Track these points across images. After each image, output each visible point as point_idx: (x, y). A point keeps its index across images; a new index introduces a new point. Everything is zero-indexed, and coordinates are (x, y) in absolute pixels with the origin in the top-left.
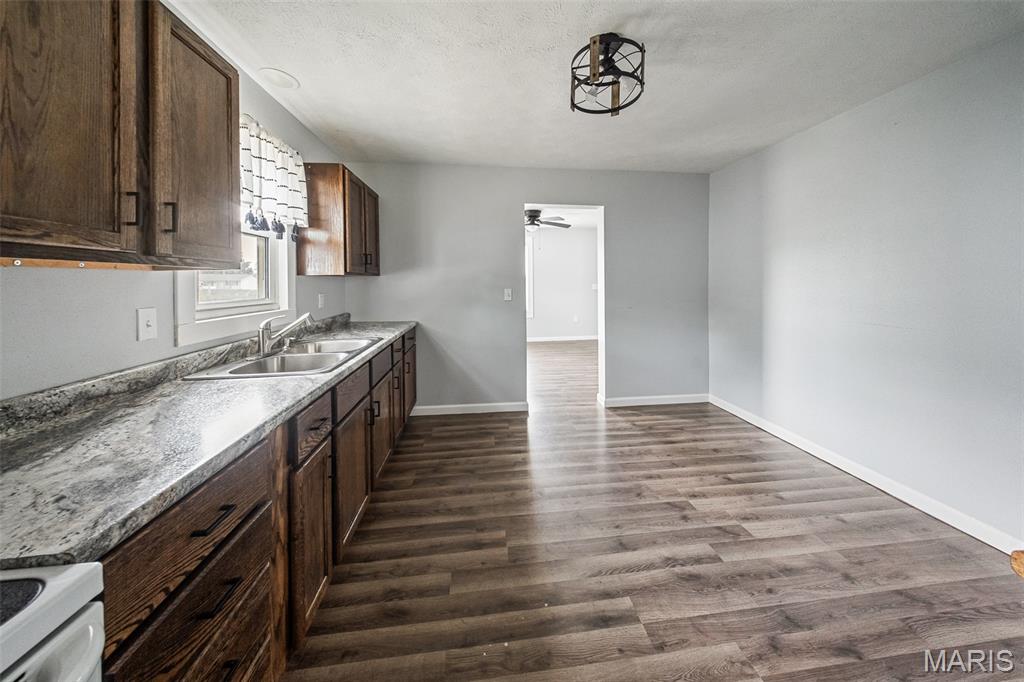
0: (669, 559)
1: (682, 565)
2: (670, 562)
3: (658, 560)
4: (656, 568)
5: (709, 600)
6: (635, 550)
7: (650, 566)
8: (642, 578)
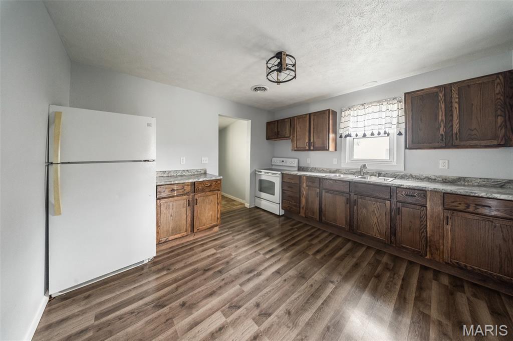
0: (260, 275)
1: (254, 275)
2: (259, 274)
3: (263, 273)
4: (263, 269)
5: (244, 267)
6: (273, 273)
7: (265, 269)
8: (266, 265)
